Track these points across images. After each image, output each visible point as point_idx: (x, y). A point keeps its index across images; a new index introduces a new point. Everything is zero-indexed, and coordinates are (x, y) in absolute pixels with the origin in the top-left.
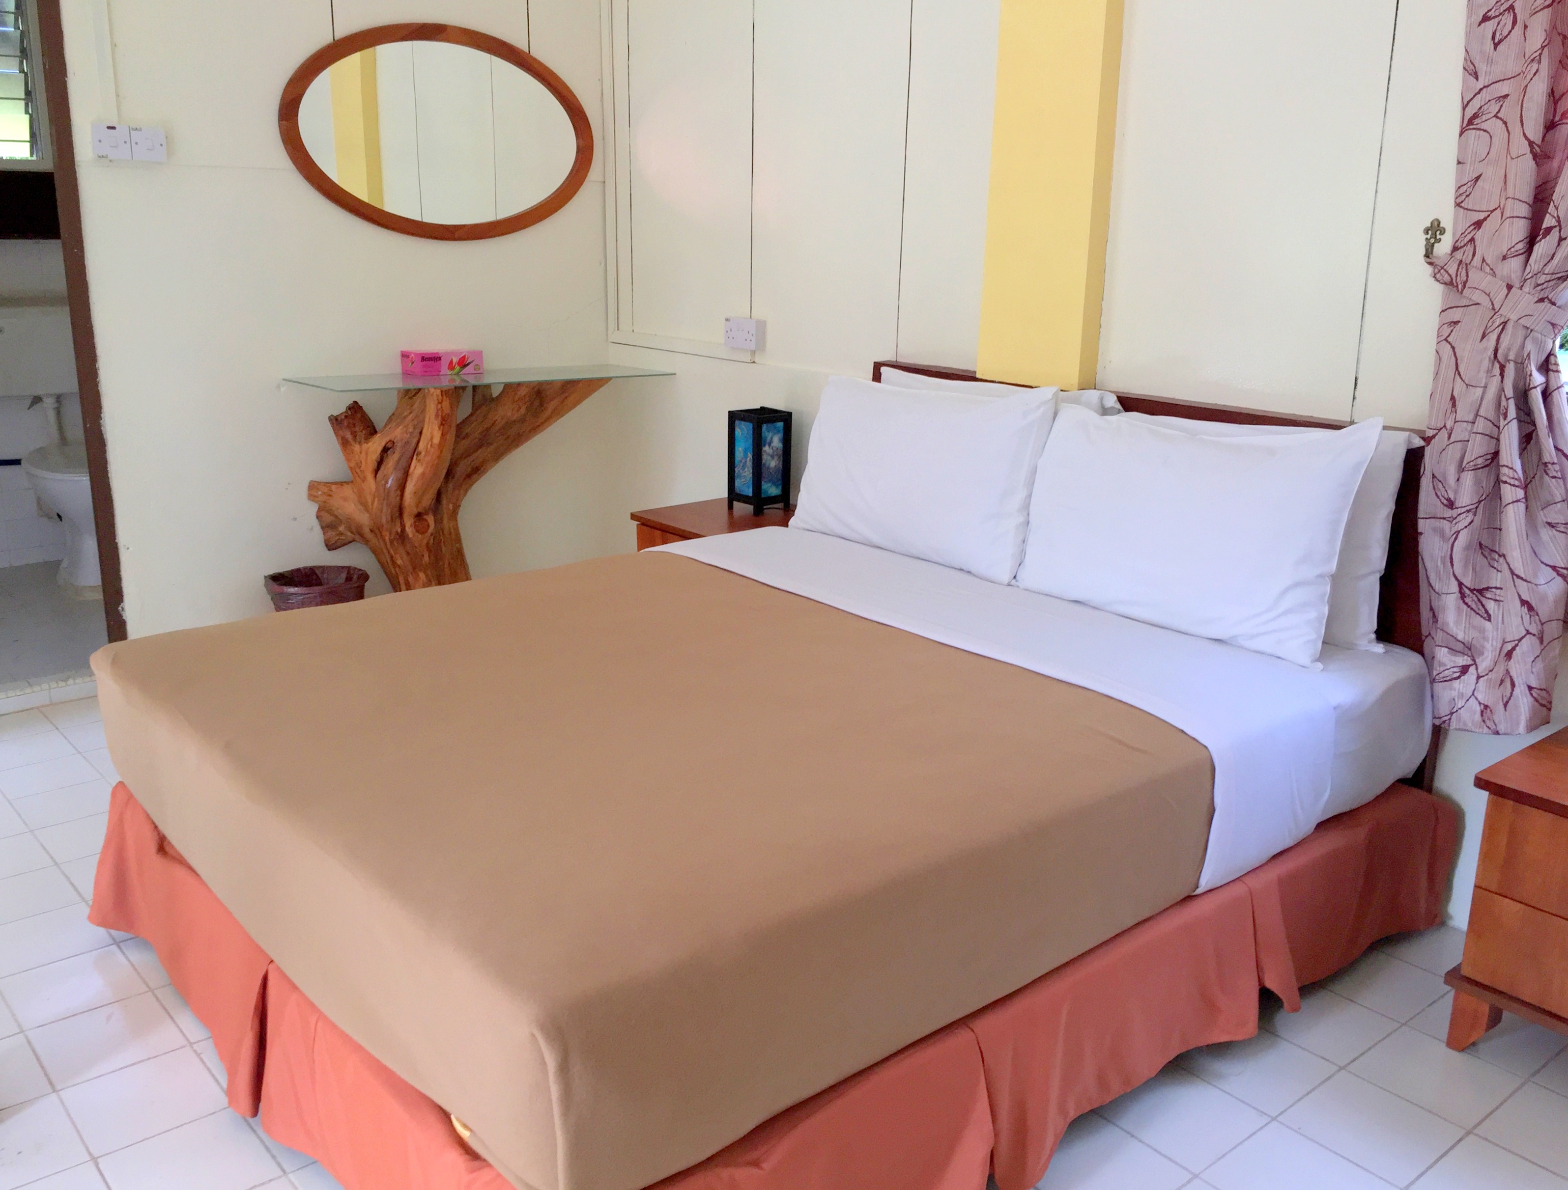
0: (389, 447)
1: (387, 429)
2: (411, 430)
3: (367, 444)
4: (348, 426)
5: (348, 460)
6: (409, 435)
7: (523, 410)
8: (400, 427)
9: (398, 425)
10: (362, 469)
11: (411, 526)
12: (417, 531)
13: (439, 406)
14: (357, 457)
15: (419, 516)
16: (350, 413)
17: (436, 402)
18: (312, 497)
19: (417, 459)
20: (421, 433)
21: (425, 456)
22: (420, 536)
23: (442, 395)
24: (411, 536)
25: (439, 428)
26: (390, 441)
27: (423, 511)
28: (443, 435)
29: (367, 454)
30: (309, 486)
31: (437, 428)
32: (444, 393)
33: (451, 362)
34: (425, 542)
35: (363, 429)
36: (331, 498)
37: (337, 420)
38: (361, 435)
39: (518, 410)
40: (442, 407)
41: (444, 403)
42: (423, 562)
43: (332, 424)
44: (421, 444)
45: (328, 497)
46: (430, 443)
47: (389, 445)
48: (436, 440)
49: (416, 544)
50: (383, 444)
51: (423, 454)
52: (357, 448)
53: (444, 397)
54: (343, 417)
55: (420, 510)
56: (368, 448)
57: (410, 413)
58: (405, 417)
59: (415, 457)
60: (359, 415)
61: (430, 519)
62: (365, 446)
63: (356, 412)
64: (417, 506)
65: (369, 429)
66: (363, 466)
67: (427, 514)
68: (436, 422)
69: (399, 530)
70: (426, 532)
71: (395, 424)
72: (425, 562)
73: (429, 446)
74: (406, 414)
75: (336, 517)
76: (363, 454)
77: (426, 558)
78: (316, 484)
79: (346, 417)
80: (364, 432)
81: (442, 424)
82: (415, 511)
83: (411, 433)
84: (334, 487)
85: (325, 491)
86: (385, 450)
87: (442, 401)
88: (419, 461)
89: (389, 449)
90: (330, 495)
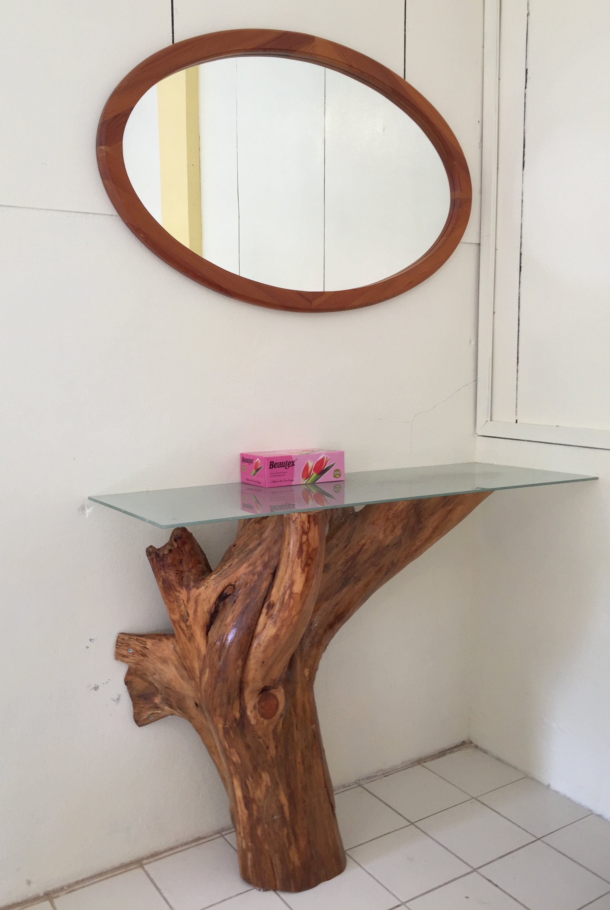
0: (228, 594)
1: (225, 568)
2: (259, 568)
3: (197, 588)
4: (173, 565)
5: (171, 610)
6: (256, 577)
7: (398, 531)
8: (245, 565)
9: (241, 563)
10: (188, 623)
11: (255, 707)
12: (263, 715)
13: (304, 538)
14: (183, 607)
15: (265, 691)
16: (176, 545)
17: (300, 531)
18: (119, 656)
19: (267, 614)
20: (274, 575)
21: (279, 611)
22: (266, 722)
23: (309, 522)
24: (253, 722)
25: (303, 570)
26: (230, 585)
27: (271, 685)
28: (307, 580)
29: (196, 602)
30: (117, 641)
31: (299, 570)
32: (311, 519)
33: (307, 467)
34: (271, 728)
35: (192, 567)
36: (145, 659)
37: (157, 555)
38: (190, 576)
39: (393, 531)
40: (308, 540)
41: (311, 534)
42: (269, 757)
43: (151, 560)
44: (274, 591)
45: (142, 658)
46: (288, 592)
47: (228, 591)
48: (298, 588)
49: (260, 733)
50: (220, 589)
51: (277, 607)
52: (183, 594)
53: (312, 524)
54: (166, 552)
55: (268, 683)
56: (200, 594)
57: (259, 545)
58: (252, 551)
59: (264, 611)
60: (187, 547)
61: (280, 694)
62: (194, 592)
63: (184, 543)
64: (264, 679)
65: (200, 566)
66: (191, 619)
67: (275, 687)
68: (299, 561)
69: (238, 715)
70: (274, 714)
71: (237, 560)
72: (271, 757)
73: (287, 597)
74: (251, 546)
75: (151, 684)
76: (192, 603)
77: (272, 751)
78: (126, 638)
79: (170, 551)
80: (194, 571)
81: (307, 565)
82: (260, 685)
83: (260, 574)
84: (149, 643)
85: (138, 648)
86: (222, 597)
87: (309, 528)
88: (269, 616)
89: (227, 596)
90: (144, 655)
